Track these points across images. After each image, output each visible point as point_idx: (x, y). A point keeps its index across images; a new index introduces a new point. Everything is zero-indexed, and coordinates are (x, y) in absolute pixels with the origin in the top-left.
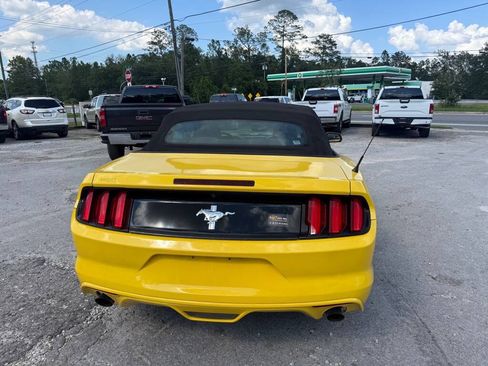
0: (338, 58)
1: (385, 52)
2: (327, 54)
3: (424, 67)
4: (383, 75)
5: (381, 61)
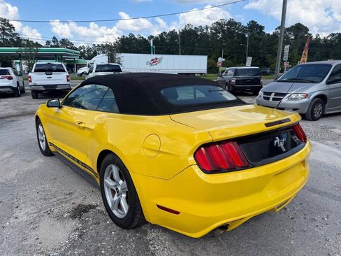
0: (18, 38)
1: (54, 38)
2: (7, 35)
3: (82, 50)
4: (62, 55)
5: (52, 44)
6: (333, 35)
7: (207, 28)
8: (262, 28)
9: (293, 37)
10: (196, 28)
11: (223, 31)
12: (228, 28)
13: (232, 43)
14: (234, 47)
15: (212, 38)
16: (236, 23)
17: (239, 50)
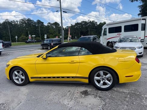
6: (68, 27)
7: (17, 22)
8: (43, 23)
9: (55, 27)
10: (11, 21)
11: (26, 23)
12: (27, 22)
13: (31, 29)
14: (32, 30)
15: (21, 26)
16: (31, 20)
17: (35, 32)
